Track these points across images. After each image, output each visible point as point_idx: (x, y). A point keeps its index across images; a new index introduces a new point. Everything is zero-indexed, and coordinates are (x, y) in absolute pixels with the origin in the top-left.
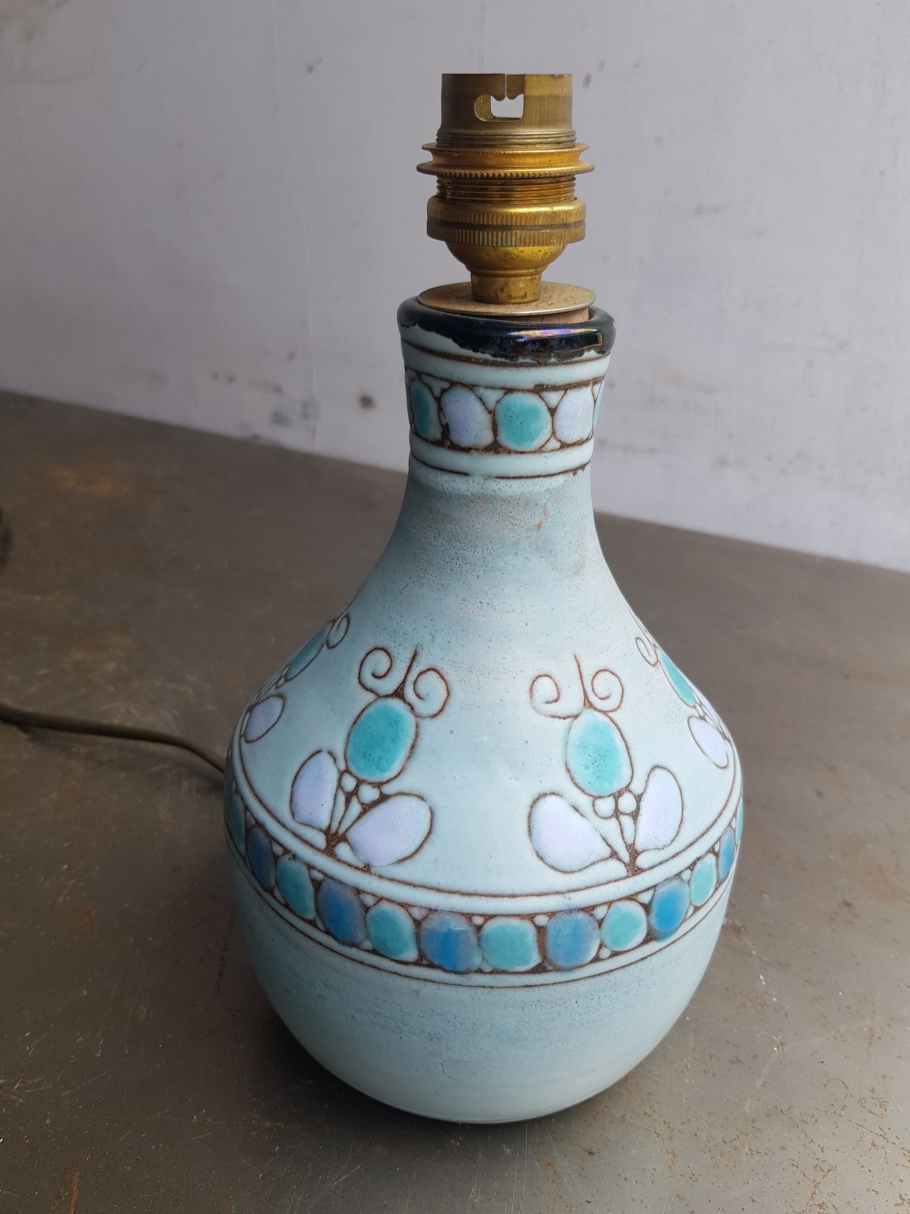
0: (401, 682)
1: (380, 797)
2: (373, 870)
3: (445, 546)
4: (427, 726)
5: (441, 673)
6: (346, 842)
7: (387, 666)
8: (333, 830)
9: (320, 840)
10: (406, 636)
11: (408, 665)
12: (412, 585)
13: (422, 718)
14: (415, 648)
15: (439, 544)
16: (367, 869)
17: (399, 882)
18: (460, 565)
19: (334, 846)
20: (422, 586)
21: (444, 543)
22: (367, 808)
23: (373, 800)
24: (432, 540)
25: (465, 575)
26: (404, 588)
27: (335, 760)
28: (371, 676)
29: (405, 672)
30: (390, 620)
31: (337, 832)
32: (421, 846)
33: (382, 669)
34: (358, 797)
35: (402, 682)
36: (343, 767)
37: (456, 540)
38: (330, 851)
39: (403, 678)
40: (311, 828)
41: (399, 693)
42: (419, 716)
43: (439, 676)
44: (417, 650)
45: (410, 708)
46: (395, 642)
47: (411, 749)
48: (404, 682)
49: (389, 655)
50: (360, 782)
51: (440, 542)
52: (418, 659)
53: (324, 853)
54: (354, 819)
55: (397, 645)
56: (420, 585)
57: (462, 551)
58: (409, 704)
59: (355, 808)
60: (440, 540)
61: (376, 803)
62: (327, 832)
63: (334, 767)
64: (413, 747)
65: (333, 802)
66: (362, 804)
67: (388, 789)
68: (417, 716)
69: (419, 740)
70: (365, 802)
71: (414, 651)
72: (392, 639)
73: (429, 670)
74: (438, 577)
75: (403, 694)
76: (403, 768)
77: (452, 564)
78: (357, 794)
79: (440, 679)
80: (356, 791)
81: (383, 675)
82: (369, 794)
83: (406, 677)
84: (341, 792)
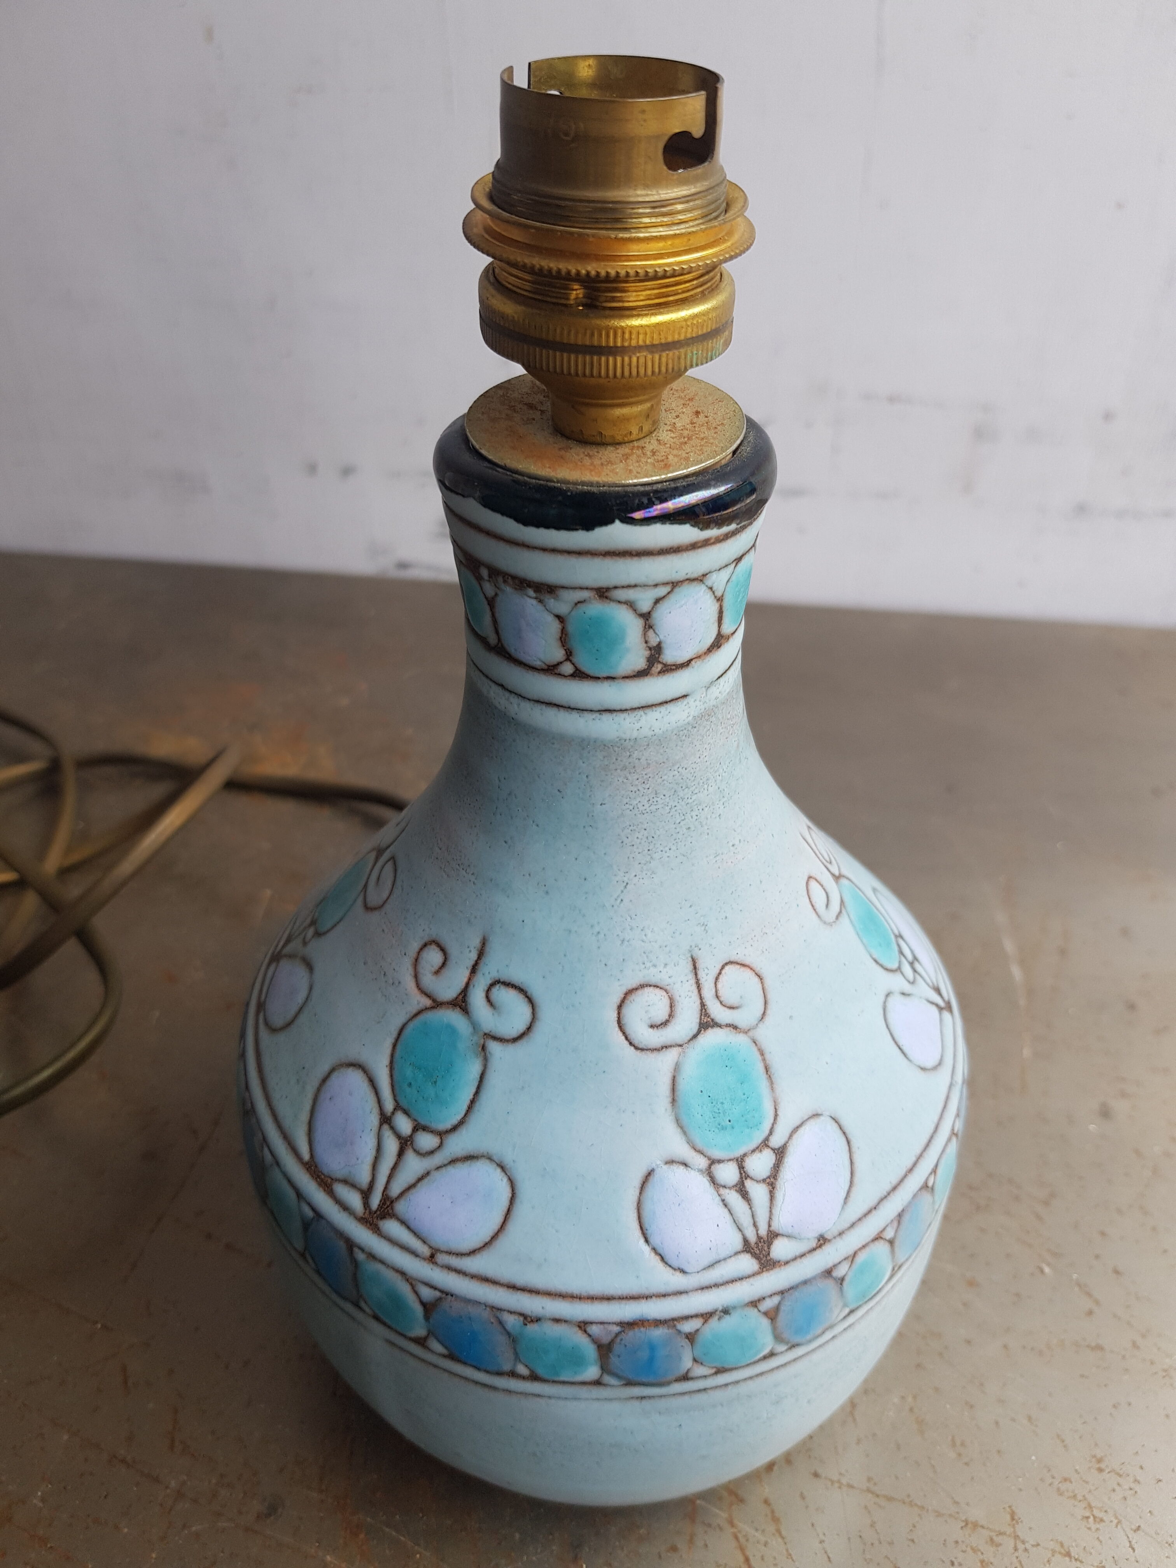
0: (700, 1008)
1: (776, 1155)
2: (828, 1236)
3: (670, 804)
4: (763, 1033)
5: (739, 961)
6: (778, 1237)
7: (666, 1002)
8: (752, 1239)
9: (747, 1264)
10: (668, 949)
11: (693, 981)
12: (635, 880)
13: (754, 1029)
14: (689, 955)
15: (659, 806)
16: (822, 1241)
17: (860, 1219)
18: (697, 816)
19: (769, 1254)
20: (653, 873)
21: (667, 800)
22: (771, 1181)
23: (772, 1165)
24: (647, 806)
25: (706, 824)
26: (622, 892)
27: (685, 1165)
28: (651, 1030)
29: (696, 991)
30: (626, 943)
31: (759, 1238)
32: (852, 1163)
33: (660, 1012)
34: (752, 1179)
35: (702, 1007)
36: (703, 1163)
37: (684, 788)
38: (767, 1263)
39: (699, 1002)
40: (722, 1262)
41: (706, 1023)
42: (749, 1030)
43: (739, 966)
44: (694, 955)
45: (732, 1029)
46: (655, 966)
47: (767, 1074)
48: (703, 1005)
49: (658, 987)
50: (740, 1162)
51: (660, 801)
52: (700, 965)
53: (763, 1271)
54: (768, 1204)
55: (661, 968)
56: (649, 874)
57: (694, 797)
58: (728, 1025)
59: (758, 1192)
60: (659, 799)
61: (777, 1167)
62: (747, 1248)
63: (692, 1172)
64: (767, 1069)
65: (726, 1210)
66: (764, 1180)
67: (777, 1141)
68: (746, 1032)
69: (767, 1056)
70: (765, 1177)
71: (690, 959)
72: (648, 964)
73: (723, 968)
74: (674, 848)
75: (713, 1020)
76: (775, 1102)
77: (687, 820)
78: (748, 1176)
79: (743, 969)
80: (744, 1174)
81: (667, 1017)
82: (760, 1164)
83: (701, 998)
84: (727, 1191)
